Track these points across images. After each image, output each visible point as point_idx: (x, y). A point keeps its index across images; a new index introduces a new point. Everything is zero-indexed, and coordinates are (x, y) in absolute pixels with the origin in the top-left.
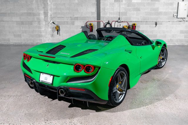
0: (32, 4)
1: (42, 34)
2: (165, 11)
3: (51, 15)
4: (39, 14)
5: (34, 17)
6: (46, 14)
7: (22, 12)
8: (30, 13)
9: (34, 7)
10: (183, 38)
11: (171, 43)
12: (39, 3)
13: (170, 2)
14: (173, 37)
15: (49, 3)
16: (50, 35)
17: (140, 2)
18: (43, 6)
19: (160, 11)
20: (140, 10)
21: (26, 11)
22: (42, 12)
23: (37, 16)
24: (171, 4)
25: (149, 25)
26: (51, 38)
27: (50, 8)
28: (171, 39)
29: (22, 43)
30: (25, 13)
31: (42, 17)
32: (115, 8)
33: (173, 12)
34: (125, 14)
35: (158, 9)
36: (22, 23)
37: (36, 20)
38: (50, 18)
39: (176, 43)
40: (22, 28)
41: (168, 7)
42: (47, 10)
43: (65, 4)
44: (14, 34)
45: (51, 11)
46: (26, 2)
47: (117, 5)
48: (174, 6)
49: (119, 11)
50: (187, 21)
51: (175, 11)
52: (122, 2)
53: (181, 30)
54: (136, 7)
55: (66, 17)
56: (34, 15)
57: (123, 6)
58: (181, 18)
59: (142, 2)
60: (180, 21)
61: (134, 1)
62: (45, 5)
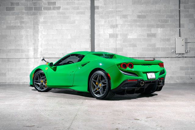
0: (21, 40)
2: (162, 47)
3: (42, 51)
4: (28, 51)
5: (23, 53)
6: (36, 50)
7: (9, 48)
8: (19, 50)
10: (184, 75)
11: (171, 81)
12: (28, 39)
13: (167, 37)
14: (173, 74)
15: (40, 39)
17: (136, 38)
18: (33, 42)
19: (157, 46)
20: (136, 46)
22: (31, 48)
23: (26, 53)
24: (168, 39)
27: (41, 44)
28: (171, 76)
29: (6, 82)
30: (12, 50)
31: (31, 54)
32: (110, 44)
33: (171, 48)
34: (121, 50)
35: (154, 45)
37: (24, 58)
38: (40, 54)
39: (177, 81)
40: (7, 66)
41: (166, 43)
42: (37, 47)
43: (57, 40)
45: (42, 47)
46: (14, 38)
47: (112, 40)
48: (171, 42)
49: (115, 47)
50: (186, 57)
51: (173, 47)
52: (118, 38)
53: (180, 67)
54: (132, 43)
55: (57, 54)
56: (23, 51)
57: (118, 42)
58: (179, 54)
59: (138, 38)
60: (179, 57)
61: (130, 37)
62: (35, 41)
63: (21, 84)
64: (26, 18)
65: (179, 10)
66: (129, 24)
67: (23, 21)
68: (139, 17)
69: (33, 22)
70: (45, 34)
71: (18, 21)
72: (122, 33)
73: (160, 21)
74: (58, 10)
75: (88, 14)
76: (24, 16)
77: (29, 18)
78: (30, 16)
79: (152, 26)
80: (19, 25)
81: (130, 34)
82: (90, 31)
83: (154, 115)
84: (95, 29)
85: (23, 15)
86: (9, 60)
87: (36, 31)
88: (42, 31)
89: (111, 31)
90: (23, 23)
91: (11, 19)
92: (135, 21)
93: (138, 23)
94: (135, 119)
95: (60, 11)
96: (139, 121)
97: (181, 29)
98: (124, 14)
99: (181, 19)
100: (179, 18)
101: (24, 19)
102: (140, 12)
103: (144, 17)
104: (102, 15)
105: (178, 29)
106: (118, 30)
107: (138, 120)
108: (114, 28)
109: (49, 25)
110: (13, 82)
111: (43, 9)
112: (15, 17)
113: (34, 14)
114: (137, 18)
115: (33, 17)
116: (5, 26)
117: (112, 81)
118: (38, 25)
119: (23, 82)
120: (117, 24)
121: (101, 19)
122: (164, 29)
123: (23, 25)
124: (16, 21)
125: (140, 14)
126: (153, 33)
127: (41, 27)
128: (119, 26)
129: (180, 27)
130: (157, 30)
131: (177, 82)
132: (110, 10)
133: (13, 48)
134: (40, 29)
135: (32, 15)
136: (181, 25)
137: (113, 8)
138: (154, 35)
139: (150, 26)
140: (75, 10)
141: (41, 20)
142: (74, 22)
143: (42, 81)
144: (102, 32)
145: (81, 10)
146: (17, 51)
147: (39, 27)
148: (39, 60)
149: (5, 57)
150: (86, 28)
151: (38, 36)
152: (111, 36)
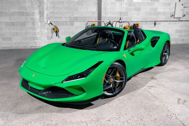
0: (24, 2)
1: (37, 36)
2: (163, 11)
4: (33, 14)
5: (28, 17)
6: (41, 13)
7: (12, 11)
8: (23, 13)
9: (27, 6)
10: (178, 37)
12: (33, 1)
13: (168, 2)
15: (45, 1)
16: (46, 38)
17: (141, 1)
18: (38, 4)
20: (140, 11)
21: (17, 11)
22: (37, 11)
23: (31, 16)
24: (169, 4)
25: (148, 25)
26: (47, 40)
27: (46, 6)
29: (13, 47)
30: (16, 12)
31: (37, 17)
32: (116, 7)
33: (170, 12)
34: (126, 13)
35: (156, 9)
36: (13, 24)
37: (30, 21)
38: (47, 18)
39: (172, 42)
40: (12, 30)
41: (166, 7)
42: (43, 9)
43: (63, 3)
44: (3, 36)
45: (48, 10)
47: (118, 4)
48: (172, 6)
50: (182, 21)
51: (172, 11)
52: (124, 1)
53: (176, 30)
54: (137, 7)
55: (65, 17)
56: (27, 14)
57: (124, 6)
58: (177, 18)
59: (143, 2)
60: (177, 21)
62: (40, 3)
63: (29, 48)
110: (20, 47)
119: (30, 47)
146: (21, 14)
148: (45, 24)
149: (9, 21)
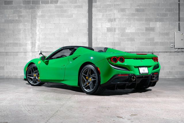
0: (19, 34)
2: (161, 41)
3: (39, 45)
4: (26, 45)
5: (21, 47)
6: (33, 44)
7: (7, 42)
8: (17, 44)
9: (21, 37)
11: (171, 76)
12: (26, 33)
13: (165, 32)
14: (172, 69)
15: (38, 33)
17: (134, 31)
18: (31, 36)
19: (156, 41)
20: (134, 41)
21: (12, 42)
22: (29, 42)
23: (24, 47)
24: (167, 33)
27: (38, 38)
28: (169, 71)
29: (4, 76)
31: (29, 47)
32: (108, 38)
33: (170, 42)
34: (119, 44)
35: (153, 39)
37: (22, 51)
38: (38, 48)
40: (5, 59)
41: (164, 37)
42: (35, 40)
43: (54, 34)
45: (39, 41)
46: (12, 32)
47: (109, 34)
48: (170, 36)
49: (112, 41)
51: (172, 41)
52: (116, 32)
53: (180, 62)
54: (131, 37)
56: (20, 45)
57: (116, 36)
58: (178, 48)
59: (136, 32)
60: (179, 52)
61: (128, 31)
62: (33, 35)
63: (19, 77)
64: (24, 12)
65: (179, 4)
66: (127, 17)
67: (21, 15)
68: (137, 10)
69: (30, 16)
70: (43, 28)
71: (16, 15)
72: (120, 26)
73: (159, 15)
74: (55, 4)
75: (86, 8)
76: (22, 10)
77: (27, 12)
78: (28, 10)
79: (150, 20)
80: (17, 18)
81: (128, 28)
82: (88, 25)
83: (141, 112)
84: (93, 22)
85: (21, 8)
86: (7, 54)
87: (34, 25)
88: (40, 25)
89: (108, 25)
90: (22, 17)
91: (9, 13)
92: (133, 15)
93: (136, 17)
94: (117, 117)
95: (58, 5)
96: (121, 120)
97: (181, 23)
98: (122, 7)
99: (181, 13)
100: (178, 12)
101: (22, 13)
102: (138, 6)
103: (143, 10)
104: (99, 8)
105: (178, 23)
106: (116, 24)
107: (121, 117)
108: (112, 22)
109: (47, 18)
110: (11, 76)
111: (40, 3)
112: (13, 10)
113: (32, 8)
114: (136, 12)
115: (30, 11)
116: (3, 20)
117: (101, 75)
118: (36, 19)
119: (21, 76)
120: (115, 18)
121: (98, 13)
122: (163, 22)
123: (21, 19)
124: (15, 15)
125: (138, 8)
126: (152, 27)
127: (38, 21)
128: (117, 20)
129: (179, 21)
130: (156, 24)
131: (176, 77)
132: (108, 3)
133: (11, 42)
134: (37, 23)
135: (30, 9)
136: (180, 19)
137: (111, 2)
138: (153, 29)
139: (149, 20)
140: (72, 3)
141: (39, 14)
142: (71, 16)
143: (35, 75)
144: (99, 26)
145: (79, 4)
146: (15, 44)
147: (37, 21)
148: (36, 54)
149: (4, 51)
150: (84, 22)
151: (36, 30)
152: (109, 30)
